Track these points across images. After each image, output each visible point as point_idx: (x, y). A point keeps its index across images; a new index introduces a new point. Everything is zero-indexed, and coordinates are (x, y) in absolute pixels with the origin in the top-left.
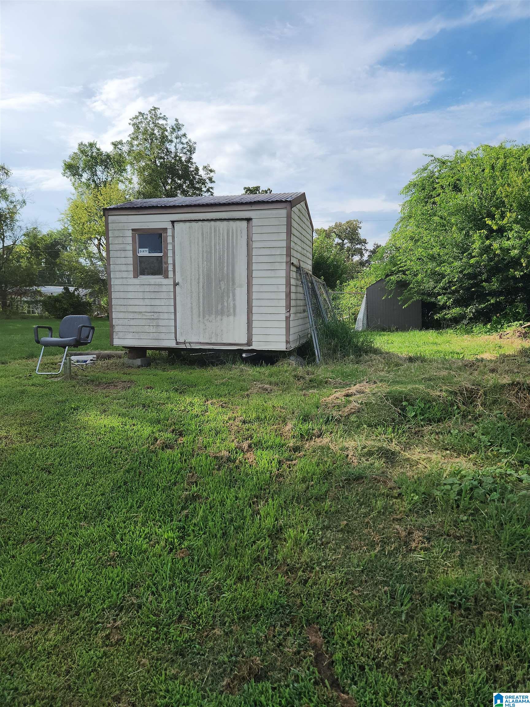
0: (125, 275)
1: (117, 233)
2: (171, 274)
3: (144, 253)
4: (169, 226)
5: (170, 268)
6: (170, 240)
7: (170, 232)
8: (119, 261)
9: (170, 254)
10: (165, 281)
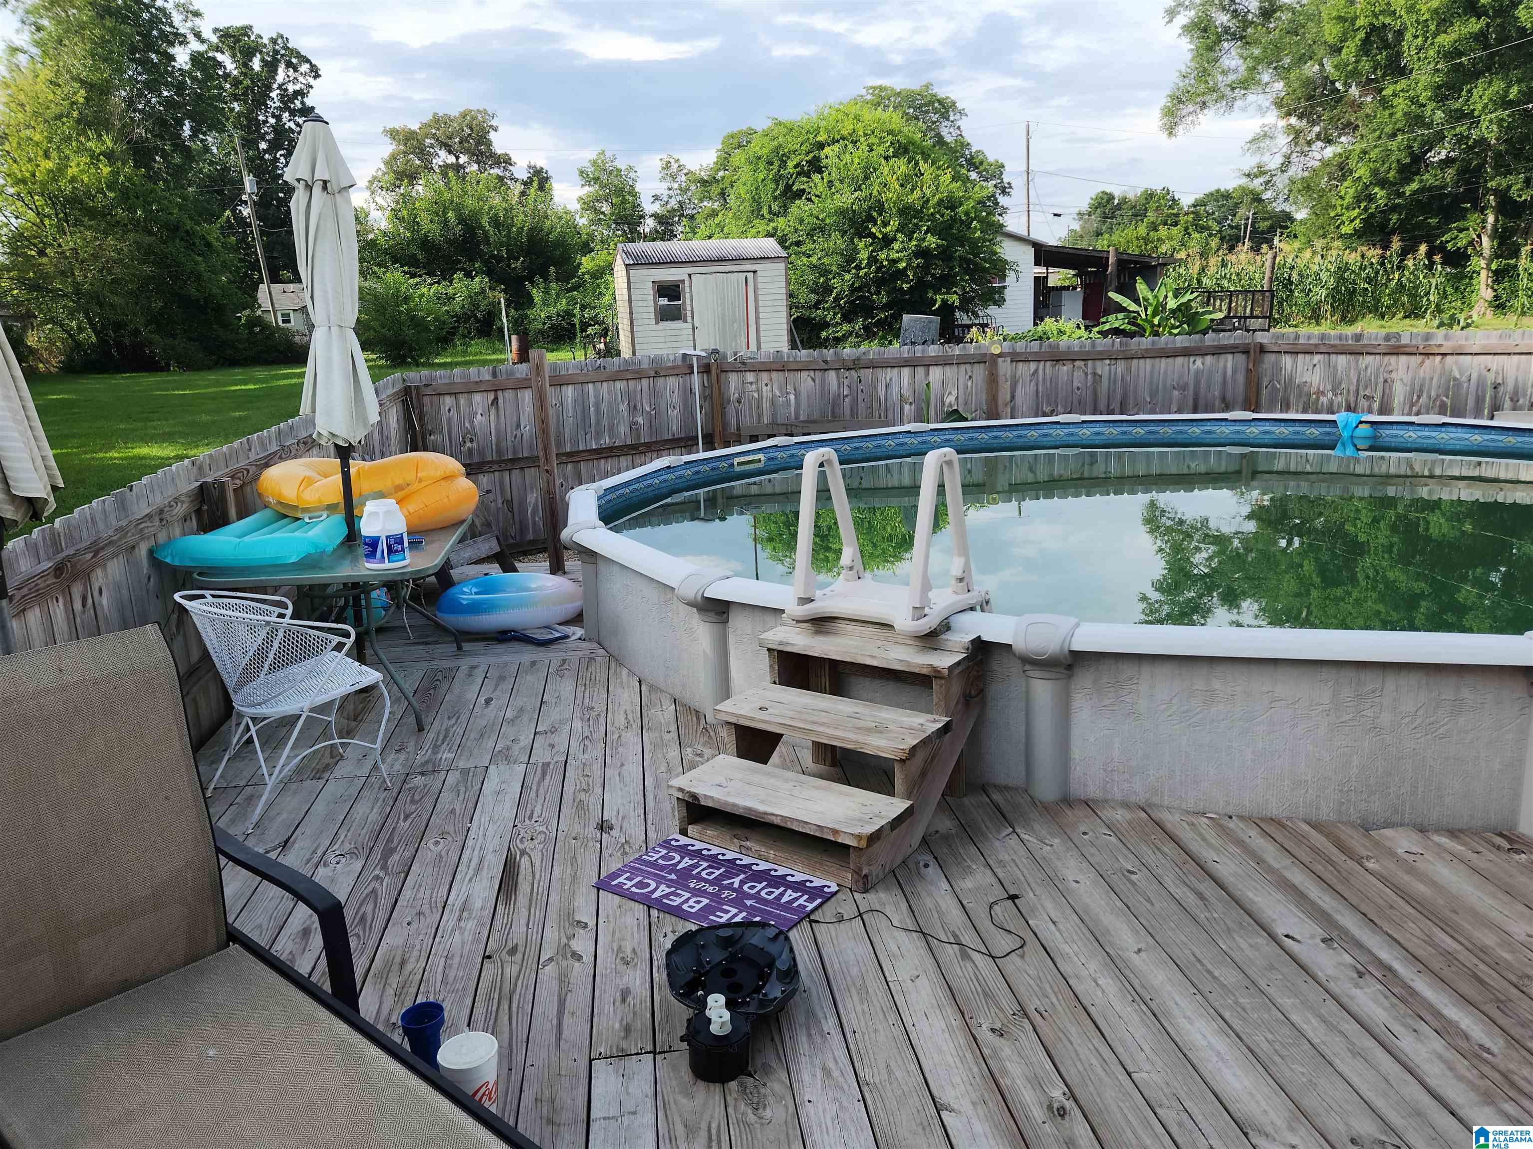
0: (647, 322)
1: (638, 285)
2: (689, 319)
3: (664, 301)
4: (686, 278)
5: (689, 314)
6: (687, 289)
7: (687, 283)
8: (640, 310)
9: (688, 301)
10: (685, 325)
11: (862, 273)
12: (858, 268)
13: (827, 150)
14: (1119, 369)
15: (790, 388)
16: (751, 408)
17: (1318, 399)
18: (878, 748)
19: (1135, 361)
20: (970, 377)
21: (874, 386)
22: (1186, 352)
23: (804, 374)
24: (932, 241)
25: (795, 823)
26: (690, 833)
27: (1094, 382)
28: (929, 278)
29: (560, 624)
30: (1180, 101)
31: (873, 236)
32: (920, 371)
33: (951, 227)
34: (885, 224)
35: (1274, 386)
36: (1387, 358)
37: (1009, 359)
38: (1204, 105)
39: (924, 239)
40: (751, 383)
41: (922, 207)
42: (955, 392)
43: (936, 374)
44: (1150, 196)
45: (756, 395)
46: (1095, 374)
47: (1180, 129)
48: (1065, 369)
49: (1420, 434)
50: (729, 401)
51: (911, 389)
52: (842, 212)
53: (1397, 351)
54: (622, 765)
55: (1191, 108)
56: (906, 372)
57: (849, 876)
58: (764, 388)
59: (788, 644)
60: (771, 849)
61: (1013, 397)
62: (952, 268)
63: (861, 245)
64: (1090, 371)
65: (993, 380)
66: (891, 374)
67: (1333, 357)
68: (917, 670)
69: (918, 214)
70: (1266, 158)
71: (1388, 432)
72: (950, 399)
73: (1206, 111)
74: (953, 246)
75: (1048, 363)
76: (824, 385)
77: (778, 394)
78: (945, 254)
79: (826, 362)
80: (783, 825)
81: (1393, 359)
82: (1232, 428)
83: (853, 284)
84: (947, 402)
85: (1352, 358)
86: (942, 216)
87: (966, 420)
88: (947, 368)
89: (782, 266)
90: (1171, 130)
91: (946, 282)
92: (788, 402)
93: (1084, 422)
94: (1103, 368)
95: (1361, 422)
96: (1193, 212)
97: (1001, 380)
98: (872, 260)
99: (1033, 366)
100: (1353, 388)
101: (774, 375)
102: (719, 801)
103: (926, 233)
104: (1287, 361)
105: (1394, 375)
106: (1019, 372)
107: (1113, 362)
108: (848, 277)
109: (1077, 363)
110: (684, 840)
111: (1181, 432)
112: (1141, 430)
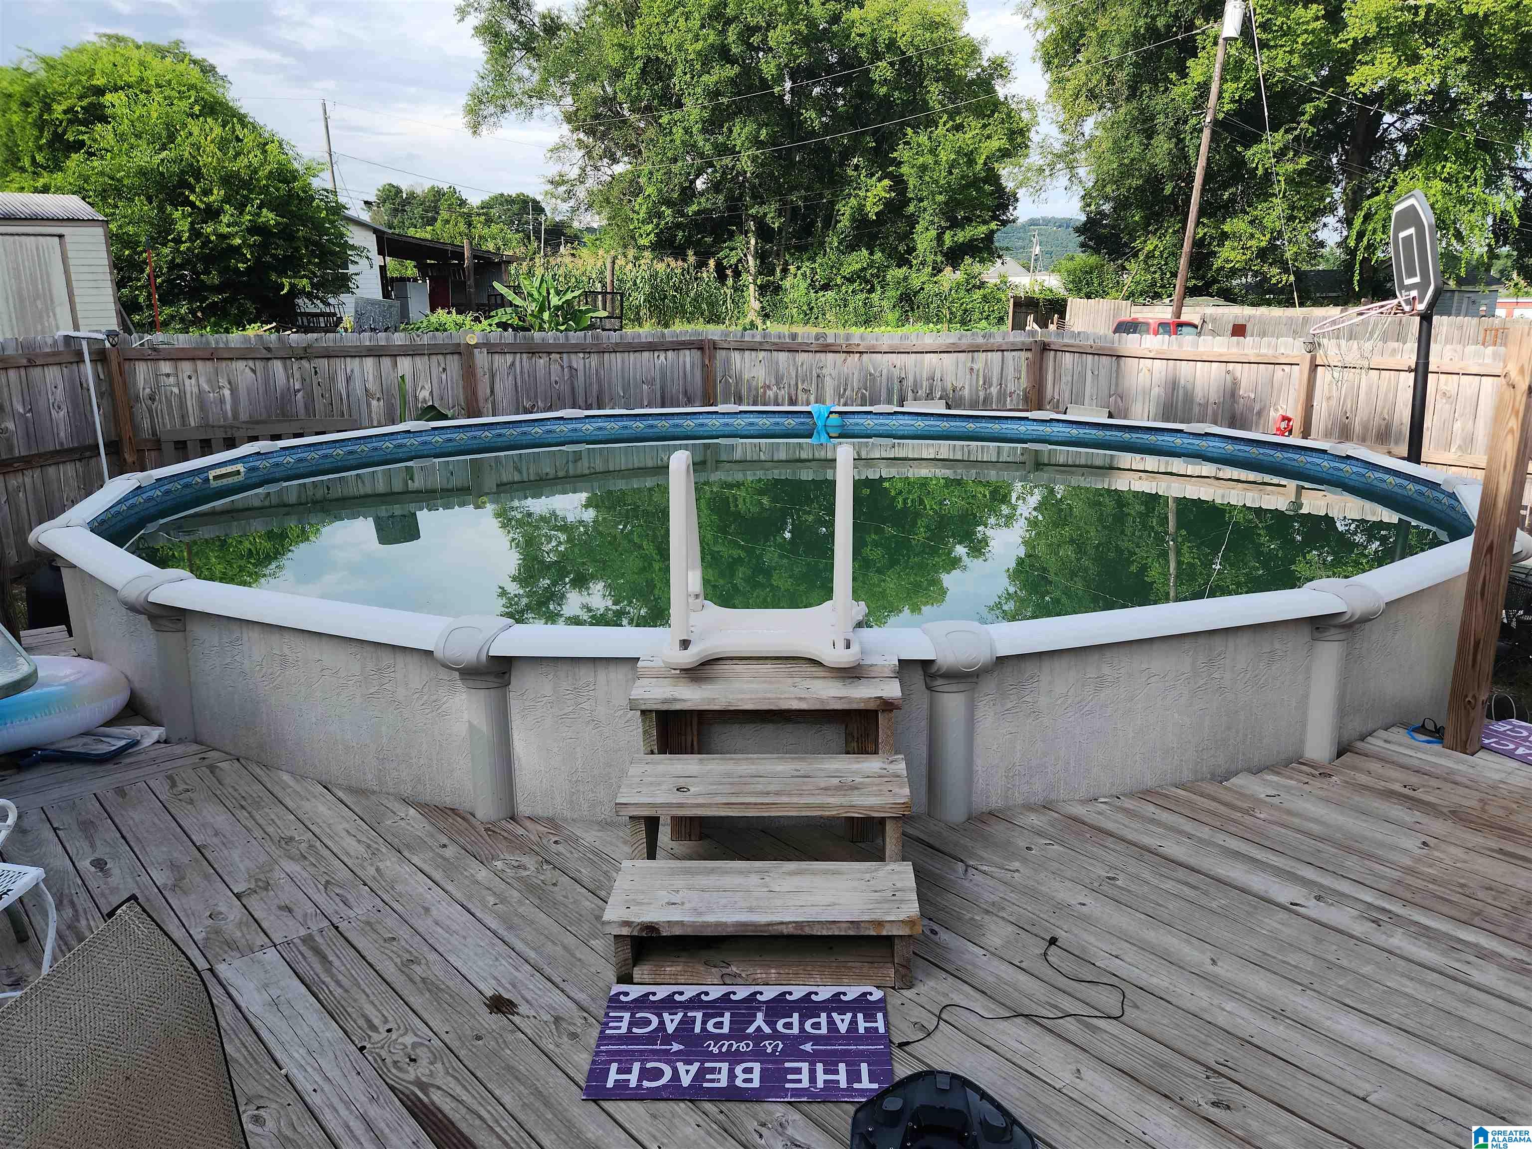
11: (183, 248)
12: (178, 241)
13: (109, 97)
14: (593, 364)
15: (223, 382)
16: (170, 406)
17: (765, 392)
18: (871, 808)
19: (606, 355)
20: (444, 370)
21: (332, 379)
22: (652, 347)
23: (241, 365)
24: (269, 217)
25: (817, 926)
26: (637, 977)
27: (571, 376)
28: (268, 258)
29: (104, 725)
30: (481, 102)
31: (192, 205)
32: (386, 362)
33: (288, 204)
34: (207, 192)
35: (727, 381)
36: (818, 355)
37: (485, 350)
38: (504, 108)
39: (258, 215)
40: (168, 375)
41: (251, 178)
42: (428, 386)
43: (405, 365)
44: (438, 194)
45: (176, 390)
46: (570, 367)
47: (484, 130)
48: (542, 362)
49: (876, 421)
50: (138, 397)
51: (378, 381)
52: (142, 172)
53: (826, 349)
54: (427, 910)
55: (492, 109)
56: (369, 362)
57: (892, 972)
58: (187, 382)
59: (675, 700)
60: (771, 967)
61: (492, 392)
62: (297, 249)
63: (177, 215)
64: (565, 365)
65: (469, 373)
66: (353, 364)
67: (775, 354)
68: (862, 706)
69: (247, 184)
70: (566, 169)
71: (851, 421)
72: (424, 394)
73: (506, 115)
74: (295, 225)
75: (524, 355)
76: (267, 379)
77: (206, 387)
78: (287, 234)
79: (268, 349)
80: (799, 932)
81: (822, 355)
82: (721, 421)
83: (174, 259)
84: (421, 397)
85: (790, 355)
86: (278, 190)
87: (445, 417)
88: (418, 359)
89: (99, 231)
90: (475, 128)
91: (291, 265)
92: (222, 401)
93: (587, 417)
94: (577, 361)
95: (831, 413)
96: (484, 214)
97: (479, 372)
98: (195, 234)
99: (509, 358)
100: (793, 382)
101: (199, 364)
102: (693, 924)
103: (260, 207)
104: (736, 356)
105: (824, 371)
106: (496, 365)
107: (587, 356)
108: (166, 251)
109: (553, 356)
110: (635, 992)
111: (677, 426)
112: (640, 424)
